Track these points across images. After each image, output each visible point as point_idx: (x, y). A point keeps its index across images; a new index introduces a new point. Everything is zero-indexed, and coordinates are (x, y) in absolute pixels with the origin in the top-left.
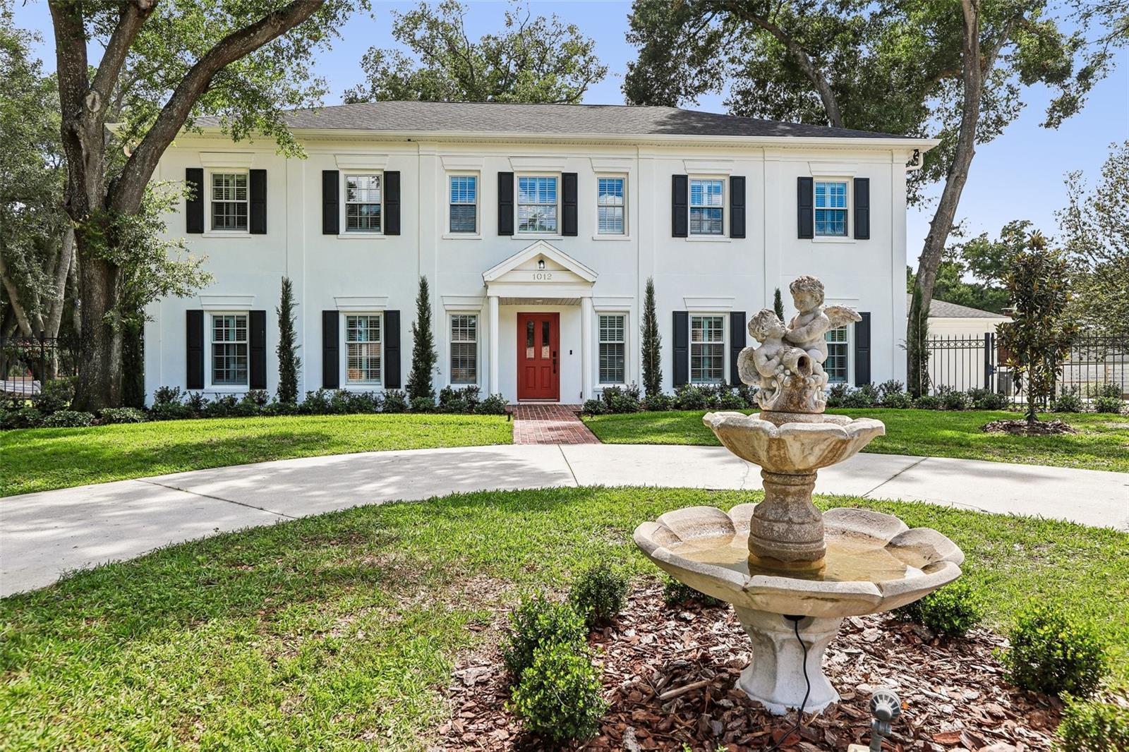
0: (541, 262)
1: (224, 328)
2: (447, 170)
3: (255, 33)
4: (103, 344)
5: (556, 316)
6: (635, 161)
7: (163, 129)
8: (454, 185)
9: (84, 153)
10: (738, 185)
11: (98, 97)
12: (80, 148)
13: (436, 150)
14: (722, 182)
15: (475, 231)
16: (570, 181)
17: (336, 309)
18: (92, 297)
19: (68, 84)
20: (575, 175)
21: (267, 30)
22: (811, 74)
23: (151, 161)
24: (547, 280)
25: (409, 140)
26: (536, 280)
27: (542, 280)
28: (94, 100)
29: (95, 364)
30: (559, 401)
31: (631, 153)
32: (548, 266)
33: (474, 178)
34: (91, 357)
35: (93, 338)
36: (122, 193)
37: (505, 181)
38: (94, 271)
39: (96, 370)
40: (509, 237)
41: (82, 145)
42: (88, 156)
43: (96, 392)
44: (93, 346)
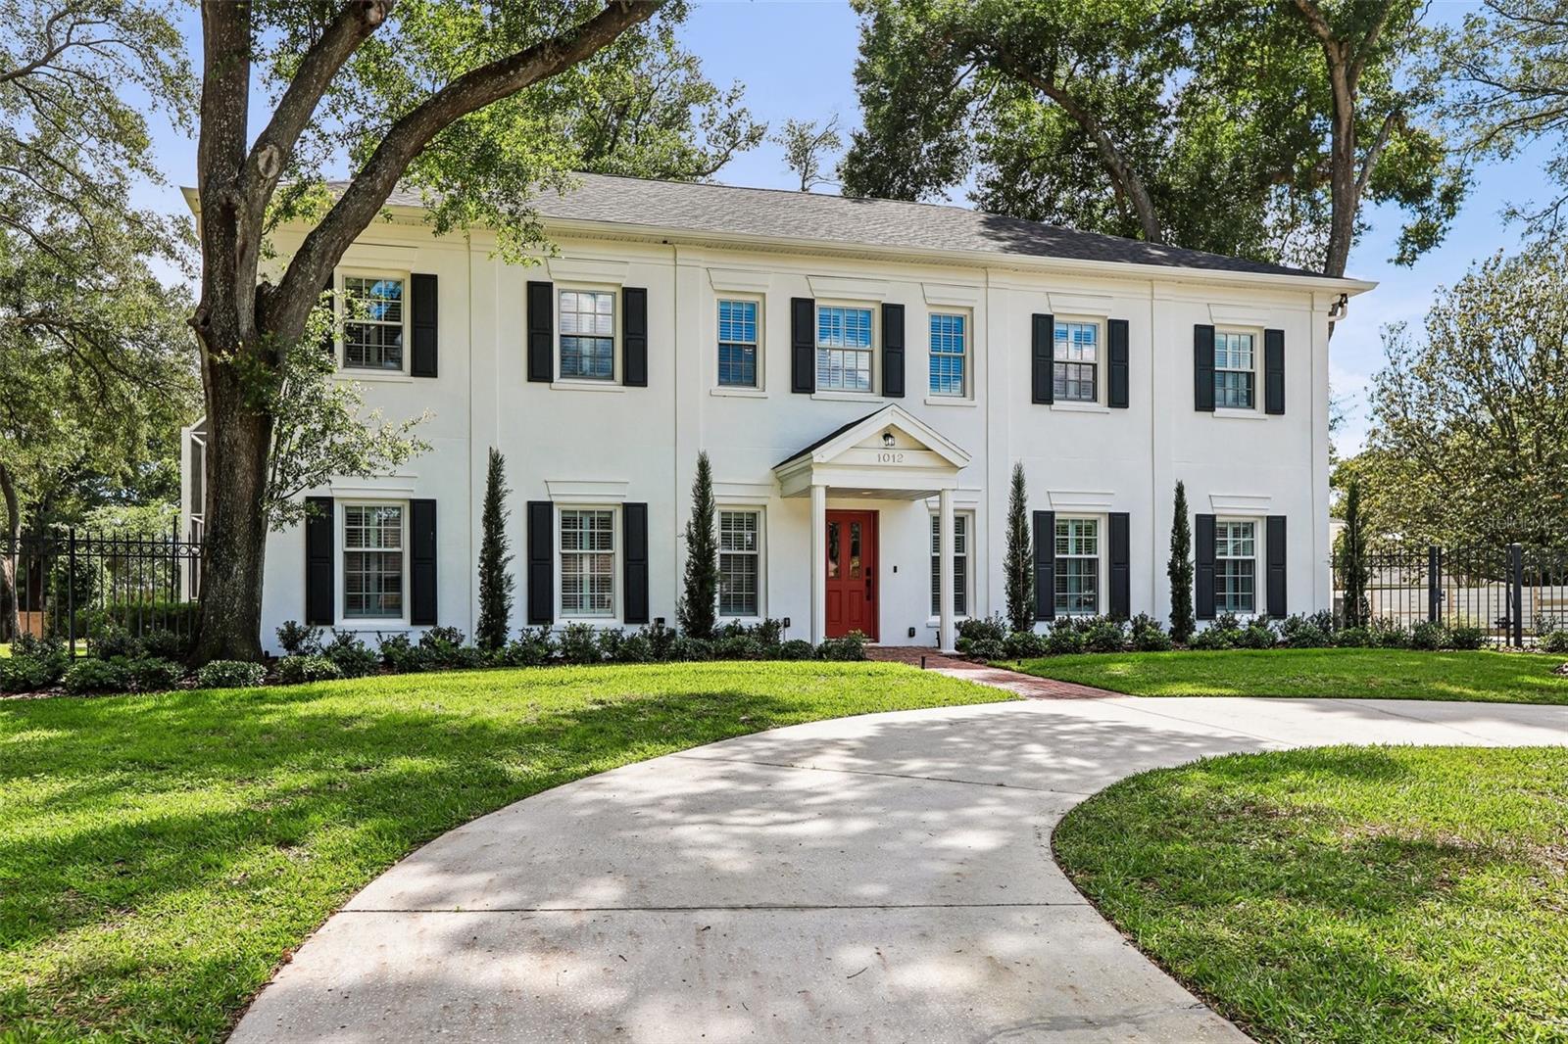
0: (887, 436)
1: (364, 527)
2: (716, 291)
3: (516, 71)
4: (249, 551)
5: (873, 517)
6: (983, 291)
7: (358, 209)
8: (724, 314)
9: (239, 242)
10: (1118, 332)
11: (276, 155)
12: (234, 234)
13: (702, 259)
14: (1095, 327)
15: (754, 384)
16: (893, 316)
17: (548, 499)
18: (234, 474)
19: (222, 131)
20: (902, 307)
21: (536, 67)
22: (1118, 168)
23: (332, 258)
24: (896, 464)
25: (665, 242)
26: (882, 463)
27: (891, 463)
28: (270, 158)
29: (235, 585)
30: (877, 641)
31: (978, 278)
32: (898, 441)
33: (753, 305)
34: (230, 573)
35: (233, 542)
36: (284, 309)
37: (802, 311)
38: (239, 433)
39: (236, 594)
40: (807, 396)
41: (239, 230)
42: (245, 246)
43: (235, 630)
44: (233, 555)
